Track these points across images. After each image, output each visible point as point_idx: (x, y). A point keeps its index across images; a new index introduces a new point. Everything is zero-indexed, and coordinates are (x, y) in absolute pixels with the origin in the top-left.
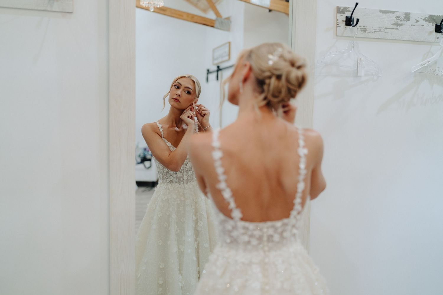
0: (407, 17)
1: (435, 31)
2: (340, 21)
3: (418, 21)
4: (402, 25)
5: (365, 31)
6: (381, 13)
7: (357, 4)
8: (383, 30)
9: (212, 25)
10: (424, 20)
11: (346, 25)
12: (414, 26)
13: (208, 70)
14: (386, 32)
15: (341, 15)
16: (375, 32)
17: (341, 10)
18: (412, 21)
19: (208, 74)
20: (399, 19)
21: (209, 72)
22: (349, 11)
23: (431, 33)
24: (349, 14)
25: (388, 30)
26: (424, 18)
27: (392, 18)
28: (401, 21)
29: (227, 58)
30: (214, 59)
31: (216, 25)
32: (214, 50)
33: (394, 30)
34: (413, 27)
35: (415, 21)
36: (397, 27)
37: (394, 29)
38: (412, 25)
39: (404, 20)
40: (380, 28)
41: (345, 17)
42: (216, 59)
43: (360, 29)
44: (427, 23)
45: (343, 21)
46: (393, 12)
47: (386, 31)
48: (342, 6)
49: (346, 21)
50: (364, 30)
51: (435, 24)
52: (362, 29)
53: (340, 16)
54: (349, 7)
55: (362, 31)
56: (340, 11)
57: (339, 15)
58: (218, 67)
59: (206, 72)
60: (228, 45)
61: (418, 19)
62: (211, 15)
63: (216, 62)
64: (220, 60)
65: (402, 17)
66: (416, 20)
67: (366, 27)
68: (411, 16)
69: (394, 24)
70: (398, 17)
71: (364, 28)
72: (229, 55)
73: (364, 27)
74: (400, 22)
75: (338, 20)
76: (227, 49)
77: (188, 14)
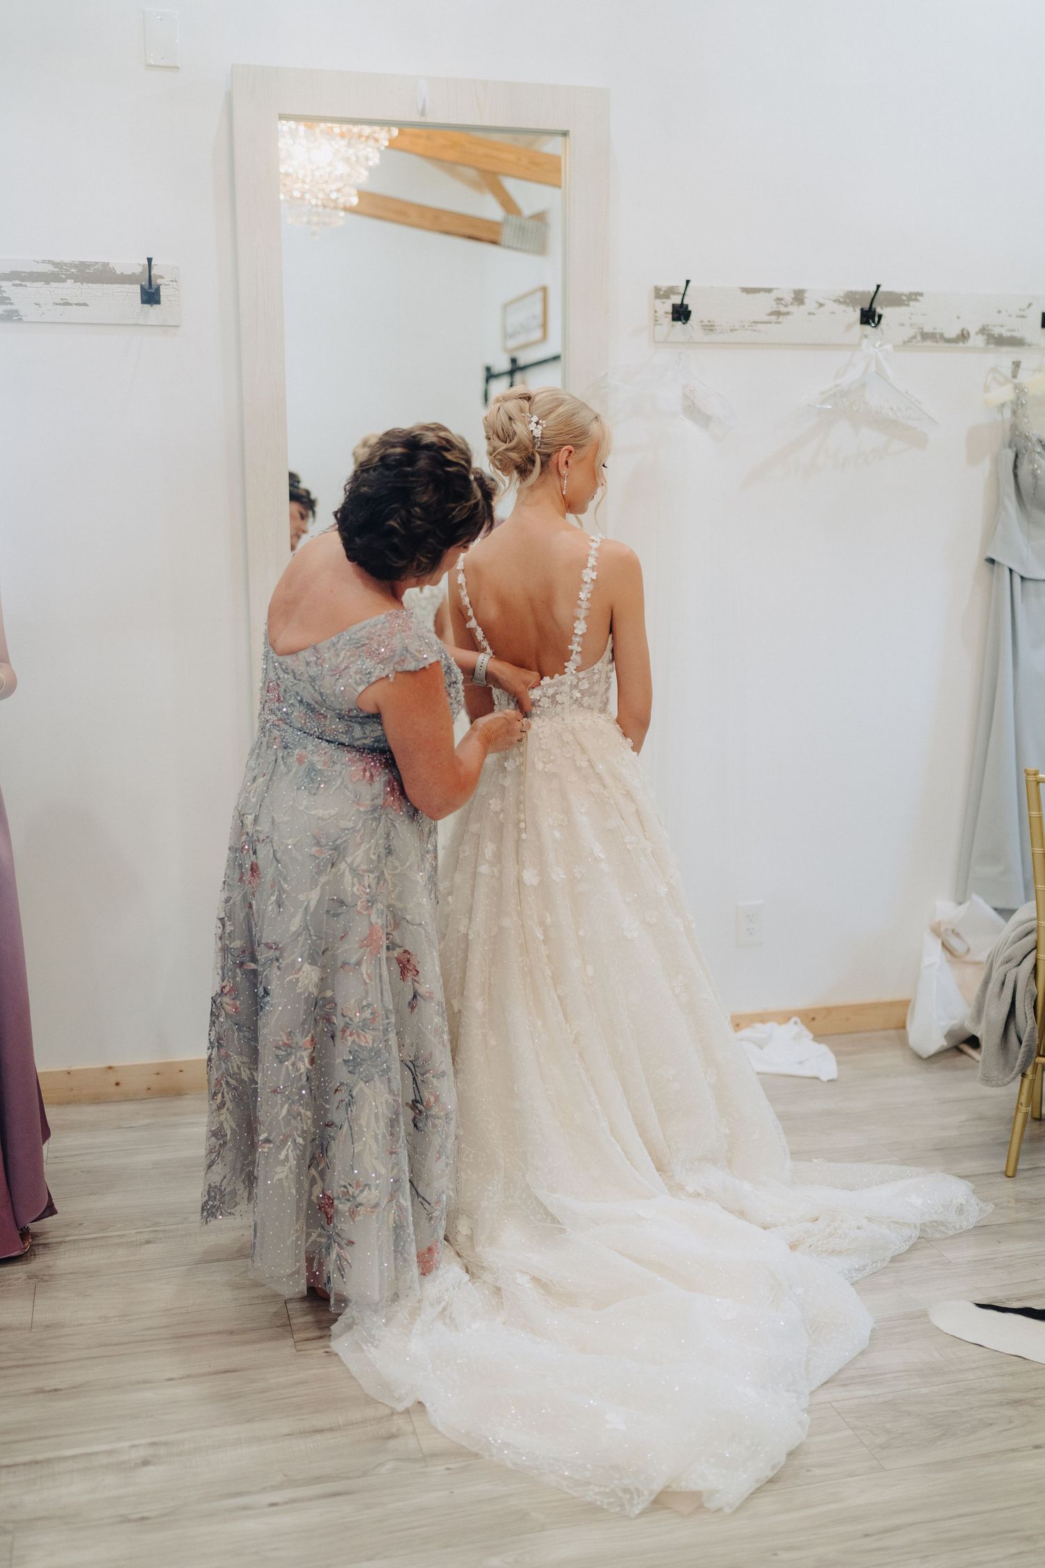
0: (799, 297)
1: (859, 322)
2: (661, 313)
3: (821, 305)
4: (788, 313)
5: (712, 330)
6: (745, 293)
7: (688, 282)
8: (749, 326)
9: (492, 237)
10: (835, 301)
11: (674, 319)
12: (813, 314)
13: (488, 369)
14: (755, 331)
15: (663, 303)
16: (732, 330)
17: (662, 293)
18: (810, 304)
19: (487, 381)
20: (781, 304)
21: (490, 375)
22: (679, 294)
23: (849, 327)
24: (677, 300)
25: (760, 326)
26: (834, 298)
27: (765, 303)
28: (786, 306)
29: (537, 334)
30: (507, 335)
31: (507, 235)
32: (506, 306)
33: (773, 325)
34: (812, 316)
35: (817, 305)
36: (778, 319)
37: (770, 323)
38: (809, 314)
39: (792, 304)
40: (742, 322)
41: (671, 305)
42: (512, 336)
43: (702, 326)
44: (842, 307)
45: (666, 313)
46: (769, 290)
47: (754, 328)
48: (664, 284)
49: (673, 313)
50: (709, 328)
51: (860, 308)
52: (706, 326)
53: (661, 304)
54: (677, 287)
55: (705, 330)
56: (660, 294)
57: (658, 302)
58: (514, 361)
59: (482, 375)
60: (539, 295)
61: (822, 301)
62: (490, 209)
63: (512, 343)
64: (521, 339)
65: (788, 297)
66: (817, 302)
67: (714, 322)
68: (806, 295)
69: (771, 314)
70: (779, 300)
71: (708, 324)
72: (544, 326)
73: (709, 322)
74: (783, 309)
75: (656, 312)
76: (538, 309)
77: (422, 210)
